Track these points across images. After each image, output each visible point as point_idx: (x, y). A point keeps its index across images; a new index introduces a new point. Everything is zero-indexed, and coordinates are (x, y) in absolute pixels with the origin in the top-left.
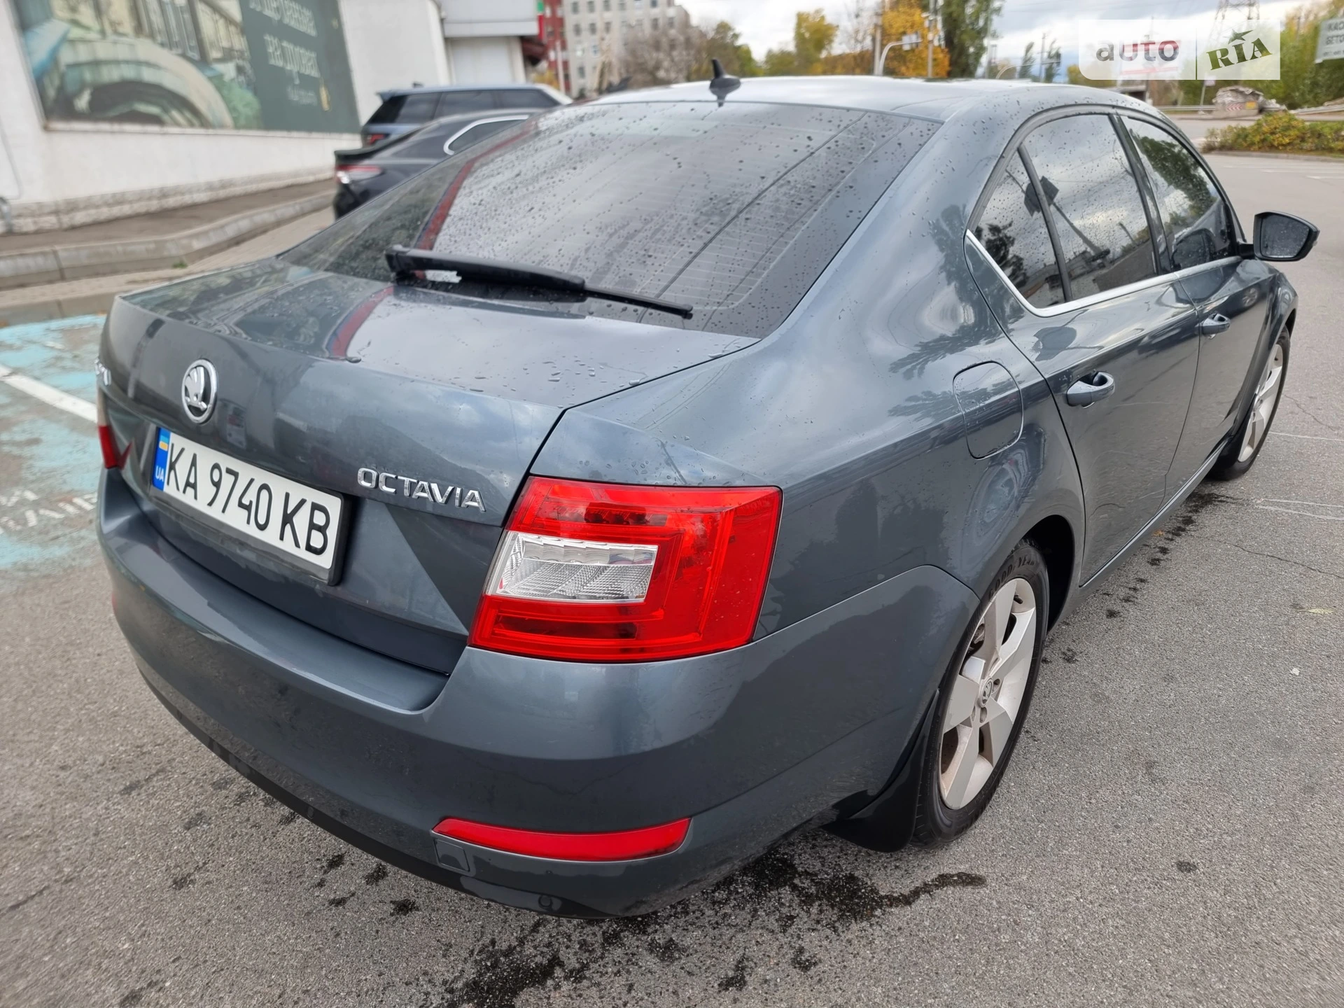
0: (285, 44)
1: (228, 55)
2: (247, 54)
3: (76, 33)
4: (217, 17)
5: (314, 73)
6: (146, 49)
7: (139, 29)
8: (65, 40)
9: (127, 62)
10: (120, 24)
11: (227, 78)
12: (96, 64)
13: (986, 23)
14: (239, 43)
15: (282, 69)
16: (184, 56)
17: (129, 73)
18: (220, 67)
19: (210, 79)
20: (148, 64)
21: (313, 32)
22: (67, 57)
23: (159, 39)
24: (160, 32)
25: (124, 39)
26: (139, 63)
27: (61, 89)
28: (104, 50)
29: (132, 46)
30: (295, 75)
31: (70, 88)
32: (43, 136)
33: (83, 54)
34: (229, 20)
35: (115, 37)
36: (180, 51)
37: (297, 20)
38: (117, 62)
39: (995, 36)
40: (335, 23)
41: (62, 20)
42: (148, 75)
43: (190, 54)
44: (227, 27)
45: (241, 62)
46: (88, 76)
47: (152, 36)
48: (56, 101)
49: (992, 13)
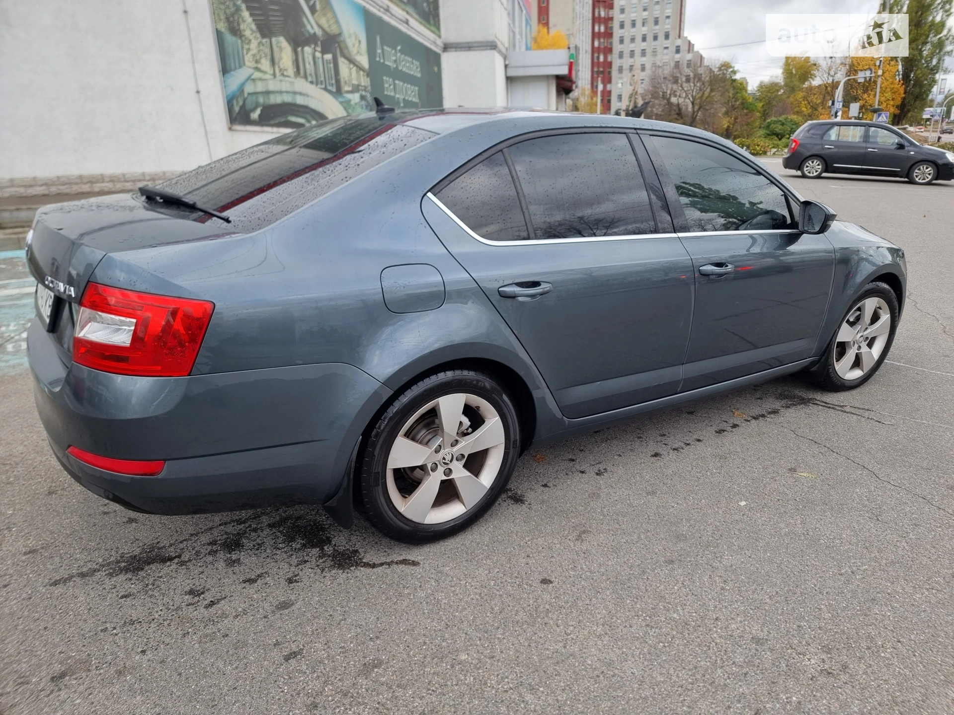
0: (397, 82)
1: (356, 89)
2: (369, 88)
3: (257, 75)
4: (352, 66)
5: (416, 100)
6: (301, 85)
7: (297, 72)
8: (249, 78)
9: (287, 92)
10: (286, 70)
11: (353, 103)
12: (267, 93)
13: (938, 63)
14: (365, 81)
15: (393, 97)
16: (326, 89)
17: (288, 99)
18: (349, 96)
19: (341, 103)
20: (301, 94)
21: (419, 75)
22: (249, 88)
23: (310, 79)
24: (311, 75)
25: (287, 79)
26: (295, 93)
27: (243, 107)
28: (272, 86)
29: (292, 83)
30: (401, 101)
31: (249, 106)
32: (228, 133)
33: (260, 87)
34: (360, 68)
35: (282, 78)
36: (323, 86)
37: (409, 68)
38: (281, 92)
39: (946, 71)
40: (436, 69)
41: (249, 67)
42: (300, 100)
43: (329, 88)
44: (357, 72)
45: (364, 93)
46: (261, 100)
47: (306, 77)
48: (239, 113)
49: (944, 55)
